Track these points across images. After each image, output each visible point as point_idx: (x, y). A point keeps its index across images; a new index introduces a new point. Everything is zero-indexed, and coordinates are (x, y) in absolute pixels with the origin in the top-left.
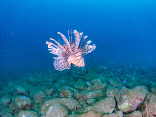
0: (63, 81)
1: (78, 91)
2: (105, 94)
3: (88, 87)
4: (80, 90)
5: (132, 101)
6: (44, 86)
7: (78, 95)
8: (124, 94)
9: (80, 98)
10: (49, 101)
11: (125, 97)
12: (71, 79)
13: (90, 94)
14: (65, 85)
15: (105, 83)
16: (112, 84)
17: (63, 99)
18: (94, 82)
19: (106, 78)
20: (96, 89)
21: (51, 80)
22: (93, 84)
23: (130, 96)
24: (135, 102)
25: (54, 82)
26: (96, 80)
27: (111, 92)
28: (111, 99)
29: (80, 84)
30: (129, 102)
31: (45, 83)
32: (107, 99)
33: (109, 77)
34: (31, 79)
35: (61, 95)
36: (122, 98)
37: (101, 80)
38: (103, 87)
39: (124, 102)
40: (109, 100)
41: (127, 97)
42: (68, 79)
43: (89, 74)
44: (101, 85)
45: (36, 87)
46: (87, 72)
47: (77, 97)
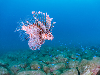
0: (34, 57)
1: (45, 64)
2: (68, 66)
3: (54, 61)
4: (47, 64)
5: (93, 69)
6: (20, 61)
7: (45, 67)
8: (85, 65)
9: (47, 70)
10: (21, 73)
11: (87, 67)
12: (41, 56)
13: (56, 66)
14: (36, 60)
15: (67, 57)
16: (73, 58)
17: (33, 71)
18: (58, 57)
19: (67, 53)
20: (60, 63)
21: (26, 56)
22: (57, 59)
23: (91, 66)
24: (95, 70)
25: (28, 58)
26: (60, 55)
27: (73, 64)
28: (74, 70)
29: (47, 59)
30: (91, 71)
31: (21, 59)
32: (71, 70)
33: (70, 53)
34: (11, 55)
35: (32, 68)
36: (84, 68)
37: (64, 55)
38: (65, 60)
39: (86, 71)
40: (73, 71)
41: (88, 67)
42: (39, 56)
43: (54, 51)
44: (64, 59)
45: (14, 61)
46: (52, 50)
47: (45, 69)
